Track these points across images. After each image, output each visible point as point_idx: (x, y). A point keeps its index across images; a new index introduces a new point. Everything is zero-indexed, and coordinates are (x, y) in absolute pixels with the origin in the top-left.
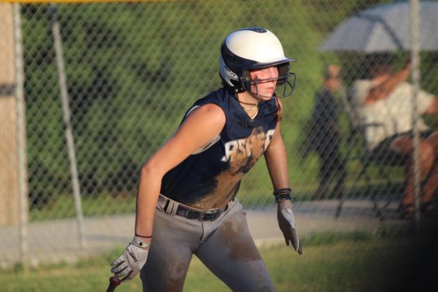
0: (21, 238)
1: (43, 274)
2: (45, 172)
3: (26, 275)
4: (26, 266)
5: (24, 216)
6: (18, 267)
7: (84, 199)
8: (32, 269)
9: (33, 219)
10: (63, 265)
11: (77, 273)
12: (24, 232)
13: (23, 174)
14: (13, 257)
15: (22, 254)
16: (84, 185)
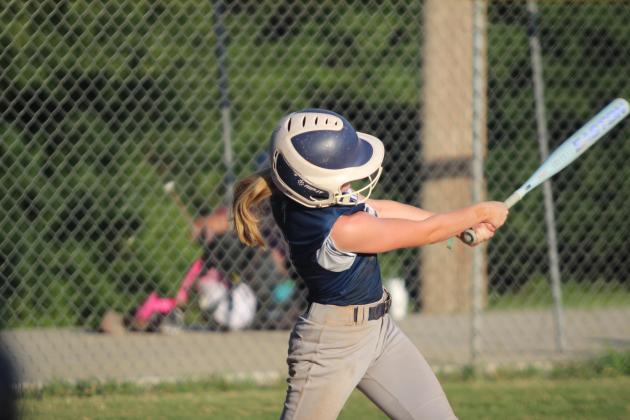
0: (473, 333)
1: (503, 385)
2: (510, 240)
3: (478, 385)
4: (479, 371)
5: (479, 301)
6: (468, 373)
7: (564, 280)
8: (488, 377)
9: (492, 304)
10: (530, 373)
11: (551, 385)
12: (478, 323)
14: (462, 358)
15: (474, 354)
16: (565, 260)
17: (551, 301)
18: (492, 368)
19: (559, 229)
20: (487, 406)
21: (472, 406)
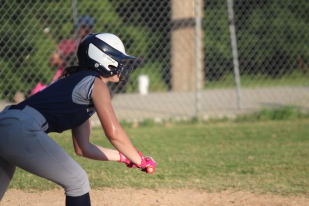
0: (197, 100)
1: (211, 126)
2: (215, 54)
3: (199, 126)
4: (200, 119)
5: (200, 85)
6: (194, 120)
7: (241, 74)
8: (205, 122)
9: (206, 86)
10: (225, 120)
11: (235, 125)
12: (199, 96)
13: (200, 55)
14: (191, 113)
15: (197, 111)
16: (241, 64)
17: (235, 84)
18: (206, 117)
19: (239, 49)
20: (204, 136)
21: (196, 136)
